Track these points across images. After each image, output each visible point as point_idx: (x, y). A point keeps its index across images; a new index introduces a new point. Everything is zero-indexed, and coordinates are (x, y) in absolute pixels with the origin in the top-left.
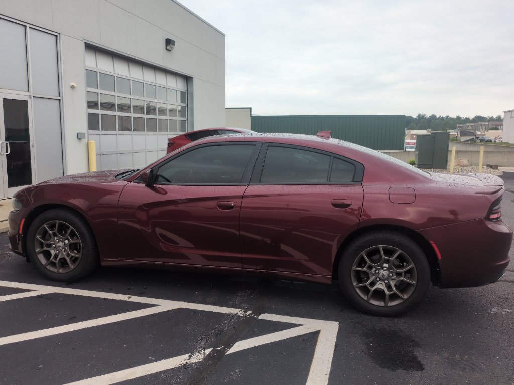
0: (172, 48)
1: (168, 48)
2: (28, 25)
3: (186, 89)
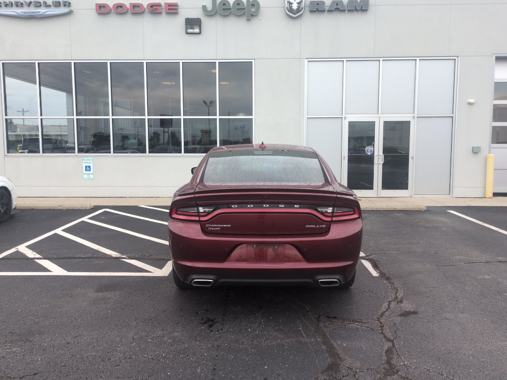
2: (418, 59)
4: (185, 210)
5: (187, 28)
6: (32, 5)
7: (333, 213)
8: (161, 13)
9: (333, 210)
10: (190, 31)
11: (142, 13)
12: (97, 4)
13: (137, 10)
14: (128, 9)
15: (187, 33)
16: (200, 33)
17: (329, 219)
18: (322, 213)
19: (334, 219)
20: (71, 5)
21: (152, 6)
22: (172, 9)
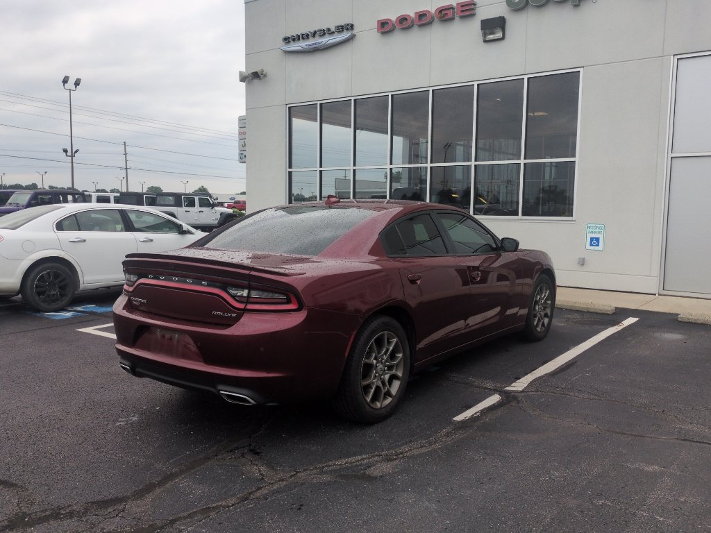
5: (485, 35)
6: (317, 35)
7: (248, 296)
8: (452, 19)
9: (249, 293)
10: (491, 37)
11: (430, 23)
12: (378, 21)
13: (423, 20)
14: (412, 21)
15: (485, 41)
16: (503, 38)
17: (242, 306)
18: (234, 297)
19: (249, 307)
20: (355, 27)
21: (441, 12)
22: (467, 11)
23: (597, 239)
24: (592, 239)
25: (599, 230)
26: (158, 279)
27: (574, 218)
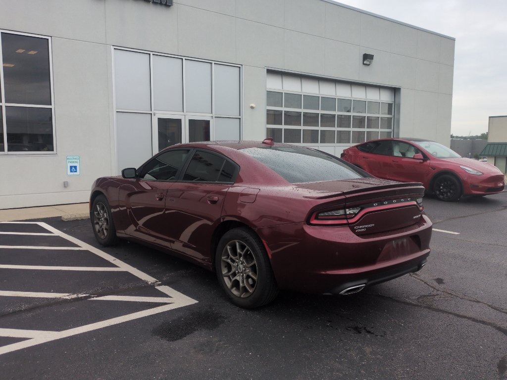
0: (370, 62)
1: (365, 62)
2: (213, 62)
3: (393, 100)
4: (330, 213)
23: (75, 167)
24: (71, 167)
25: (75, 160)
26: (383, 204)
27: (55, 151)
